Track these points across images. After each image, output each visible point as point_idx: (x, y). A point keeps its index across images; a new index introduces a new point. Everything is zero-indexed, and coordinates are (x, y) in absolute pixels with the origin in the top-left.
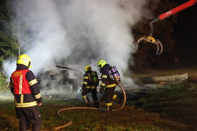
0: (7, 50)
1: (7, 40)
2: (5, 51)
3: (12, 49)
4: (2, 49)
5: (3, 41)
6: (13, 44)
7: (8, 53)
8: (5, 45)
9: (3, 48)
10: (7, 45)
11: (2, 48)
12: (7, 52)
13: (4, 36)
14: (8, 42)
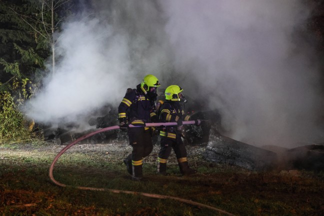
0: (26, 49)
1: (24, 27)
2: (22, 51)
3: (37, 48)
4: (16, 47)
5: (17, 29)
6: (38, 35)
7: (29, 55)
8: (21, 37)
9: (17, 45)
10: (25, 38)
11: (15, 45)
12: (27, 53)
13: (19, 17)
14: (28, 32)
